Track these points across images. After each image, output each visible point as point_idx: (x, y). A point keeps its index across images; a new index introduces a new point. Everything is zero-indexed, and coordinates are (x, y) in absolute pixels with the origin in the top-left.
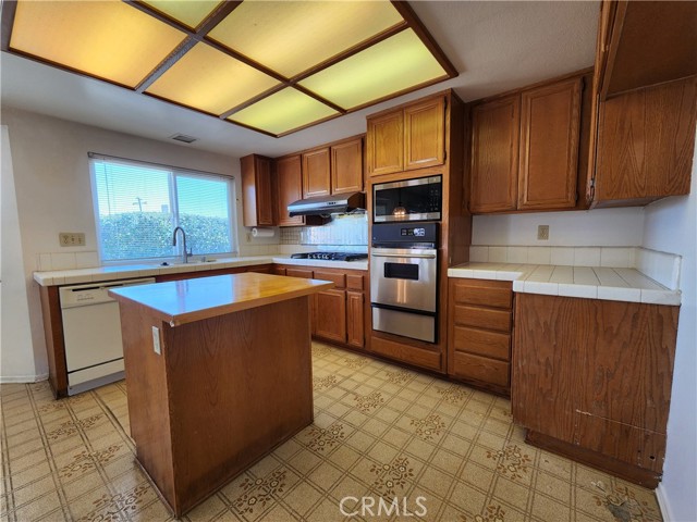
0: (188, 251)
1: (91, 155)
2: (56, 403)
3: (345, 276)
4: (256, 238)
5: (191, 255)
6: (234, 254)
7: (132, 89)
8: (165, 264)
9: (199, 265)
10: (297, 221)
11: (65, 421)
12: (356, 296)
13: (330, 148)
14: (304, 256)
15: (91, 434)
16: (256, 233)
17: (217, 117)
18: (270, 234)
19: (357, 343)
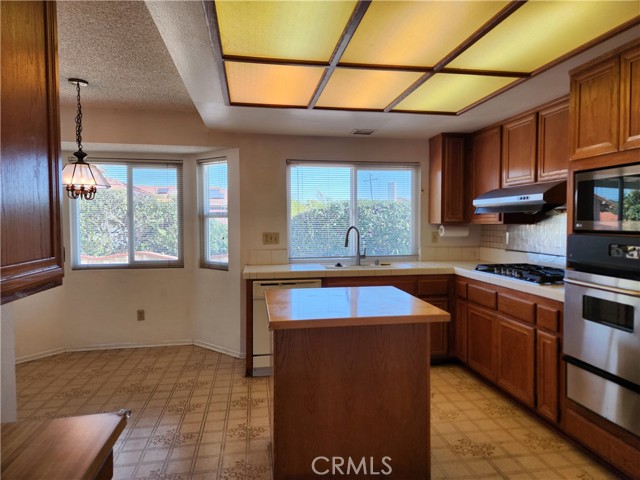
0: (362, 253)
1: (289, 162)
2: (245, 380)
3: (535, 305)
4: (442, 237)
5: (364, 256)
6: (414, 257)
7: (305, 108)
8: (339, 265)
9: (371, 268)
10: (493, 219)
11: (244, 395)
12: (548, 337)
13: (537, 114)
14: (491, 268)
15: (254, 412)
16: (443, 232)
17: (382, 111)
18: (463, 233)
19: (548, 412)
